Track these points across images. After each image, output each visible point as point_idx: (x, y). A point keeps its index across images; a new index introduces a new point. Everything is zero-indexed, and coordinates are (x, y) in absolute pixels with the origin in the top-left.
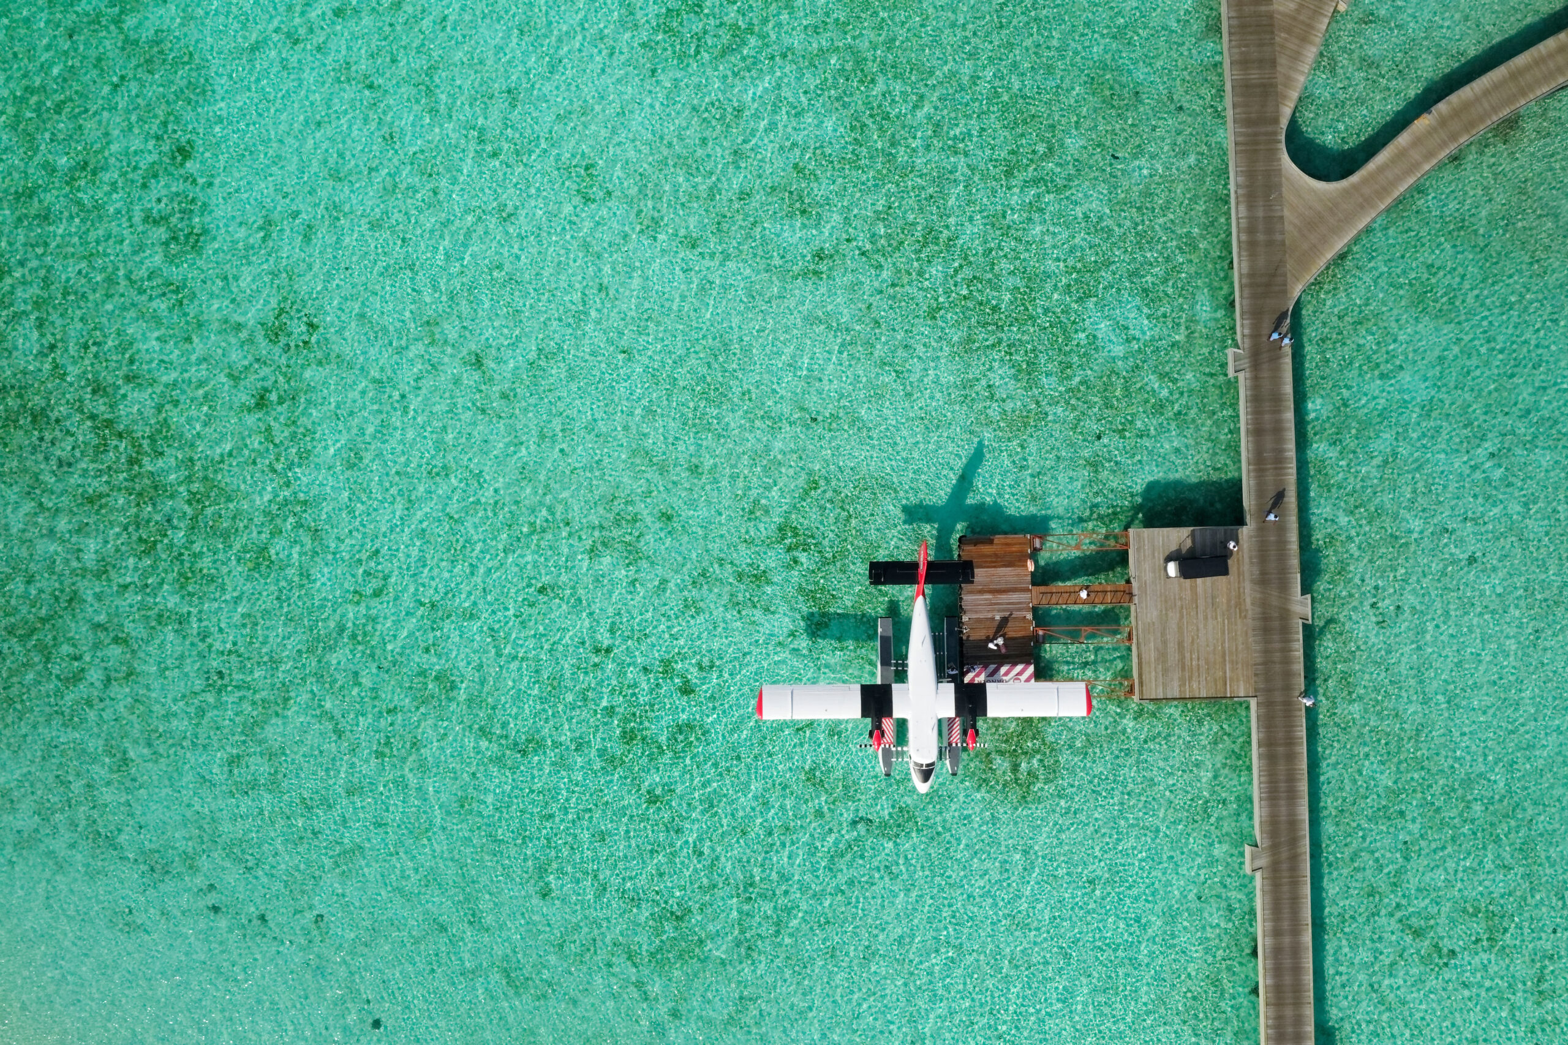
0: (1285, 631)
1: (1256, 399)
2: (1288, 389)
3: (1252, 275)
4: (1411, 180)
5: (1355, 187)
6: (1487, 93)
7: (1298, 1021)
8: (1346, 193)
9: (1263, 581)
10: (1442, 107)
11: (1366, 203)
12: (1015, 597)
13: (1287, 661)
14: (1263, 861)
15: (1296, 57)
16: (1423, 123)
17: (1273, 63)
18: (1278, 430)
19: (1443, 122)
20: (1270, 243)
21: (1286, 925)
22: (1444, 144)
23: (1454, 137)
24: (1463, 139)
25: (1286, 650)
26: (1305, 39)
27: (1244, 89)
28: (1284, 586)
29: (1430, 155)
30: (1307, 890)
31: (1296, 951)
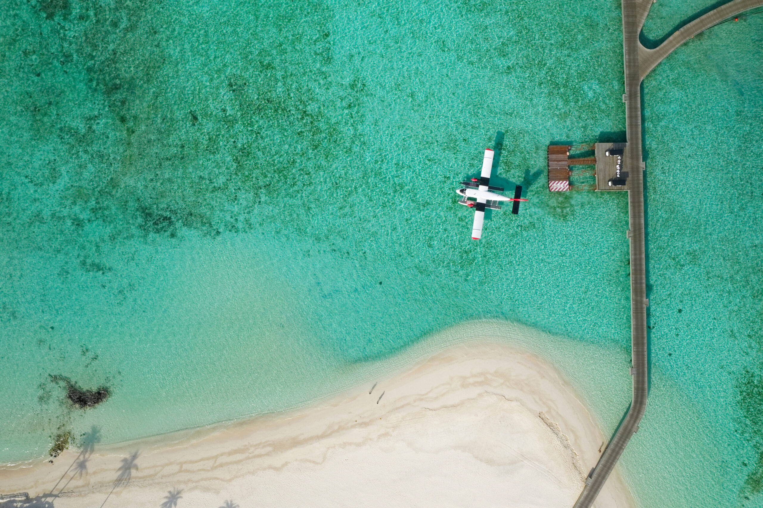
0: (638, 171)
1: (630, 108)
2: (639, 106)
3: (630, 74)
4: (673, 49)
5: (658, 51)
6: (694, 26)
7: (641, 279)
8: (655, 53)
9: (632, 158)
10: (682, 29)
11: (660, 56)
12: (563, 163)
13: (638, 180)
14: (631, 235)
15: (642, 15)
16: (677, 33)
17: (636, 17)
18: (636, 117)
19: (682, 33)
20: (634, 66)
21: (638, 252)
22: (682, 40)
23: (685, 38)
24: (688, 38)
25: (638, 177)
26: (644, 10)
27: (627, 23)
28: (638, 160)
29: (678, 42)
30: (643, 243)
31: (640, 259)
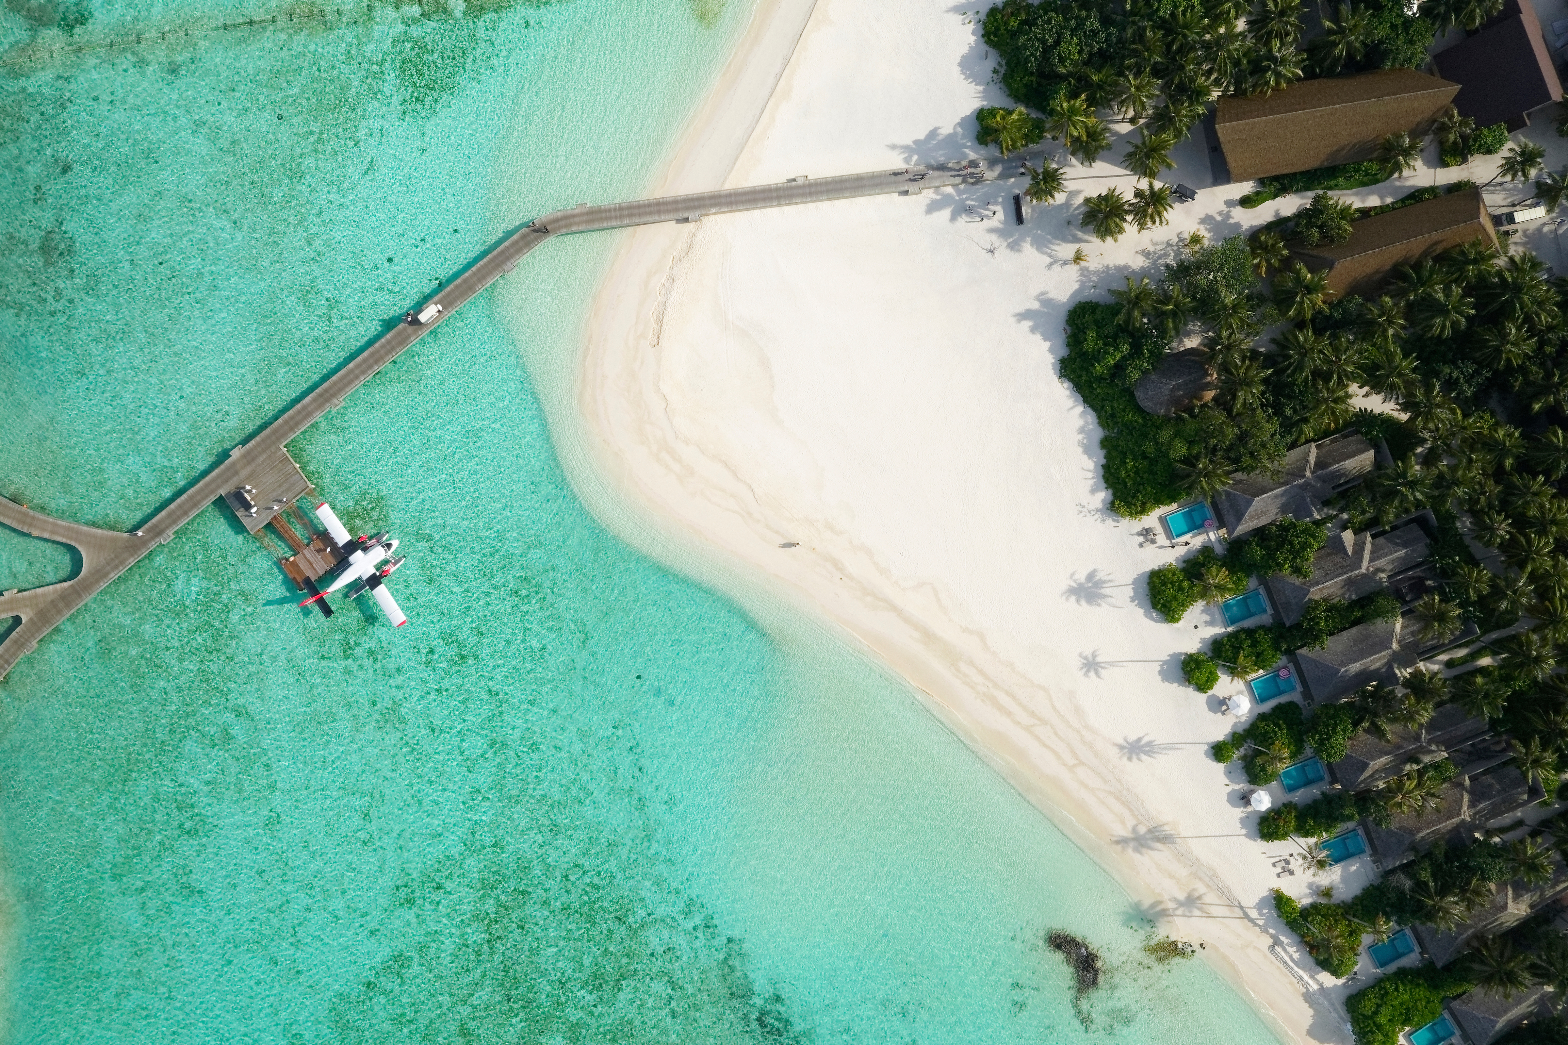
0: (248, 453)
1: (174, 522)
2: (163, 513)
3: (132, 555)
4: (59, 522)
5: (76, 540)
6: (9, 517)
7: (383, 346)
8: (80, 542)
9: (236, 473)
10: (25, 530)
11: (78, 532)
12: (308, 556)
13: (258, 444)
14: (336, 401)
15: (44, 595)
16: (35, 533)
17: (52, 601)
18: (180, 507)
19: (30, 525)
20: (117, 557)
21: (352, 376)
22: (38, 519)
23: (33, 518)
24: (31, 513)
25: (255, 447)
26: (36, 596)
27: (68, 606)
28: (233, 464)
29: (45, 521)
30: (334, 378)
31: (358, 366)
